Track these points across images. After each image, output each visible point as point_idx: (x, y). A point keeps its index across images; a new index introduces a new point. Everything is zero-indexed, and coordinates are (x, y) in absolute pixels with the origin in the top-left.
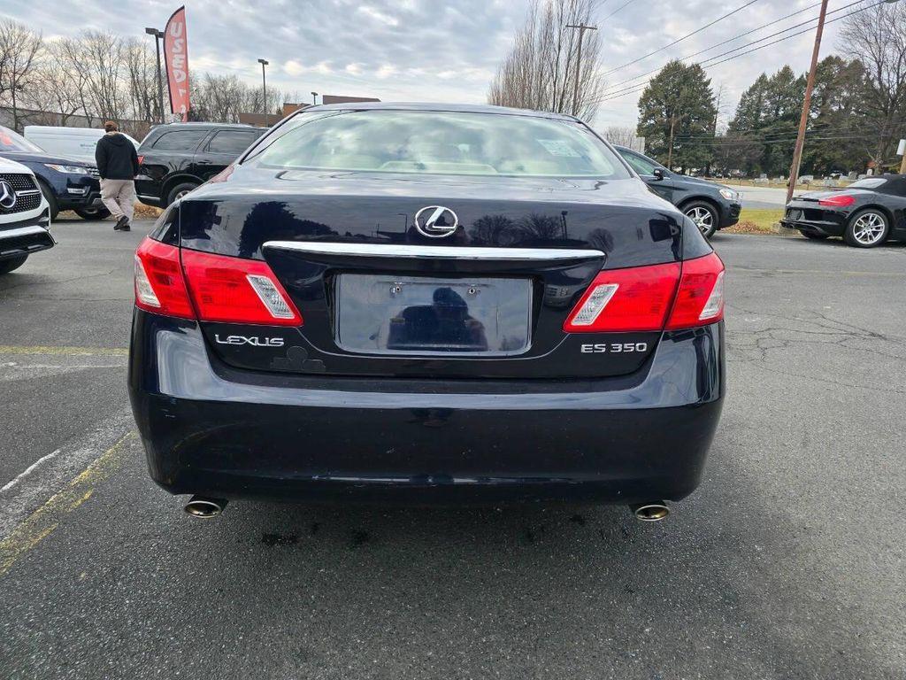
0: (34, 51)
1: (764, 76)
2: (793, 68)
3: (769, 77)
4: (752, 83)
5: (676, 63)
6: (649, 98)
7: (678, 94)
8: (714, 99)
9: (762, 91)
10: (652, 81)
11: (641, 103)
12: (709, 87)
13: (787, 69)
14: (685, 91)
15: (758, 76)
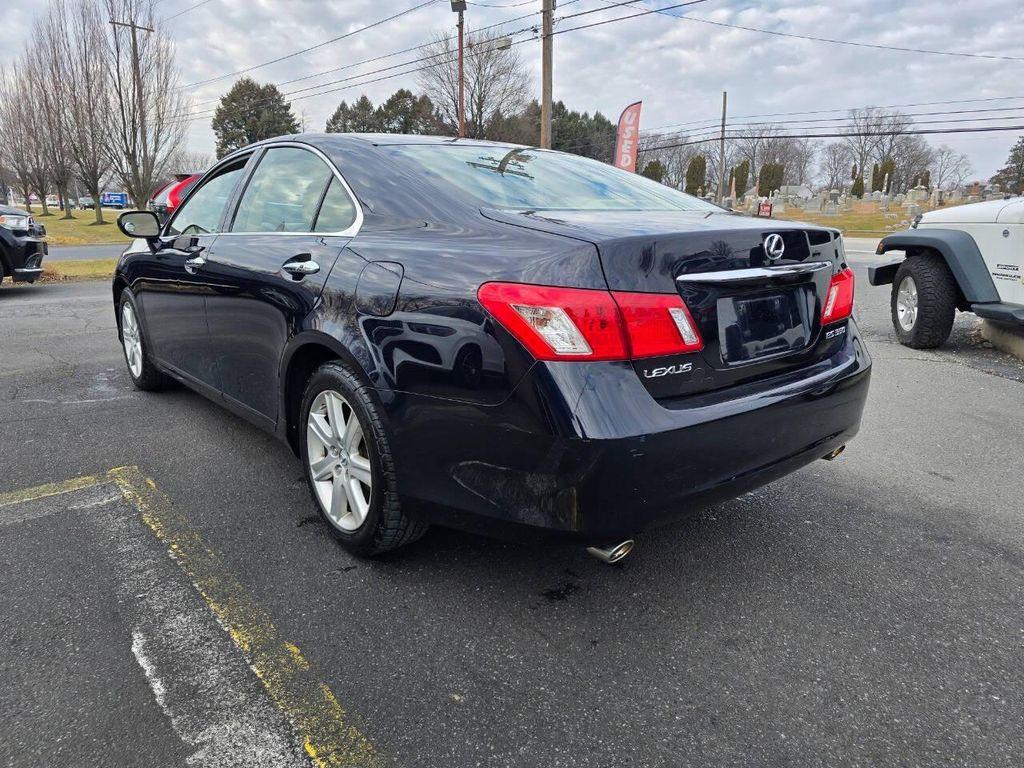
1: (343, 106)
2: (370, 99)
3: (349, 106)
4: (334, 111)
5: (248, 81)
6: (224, 120)
7: (259, 117)
8: (298, 125)
9: (345, 121)
10: (224, 100)
11: (215, 124)
12: (291, 112)
13: (364, 99)
14: (266, 115)
15: (339, 105)
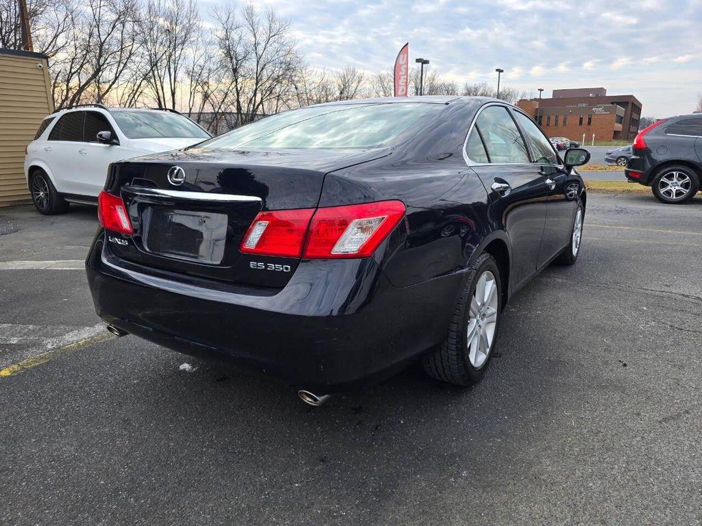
0: (359, 82)
